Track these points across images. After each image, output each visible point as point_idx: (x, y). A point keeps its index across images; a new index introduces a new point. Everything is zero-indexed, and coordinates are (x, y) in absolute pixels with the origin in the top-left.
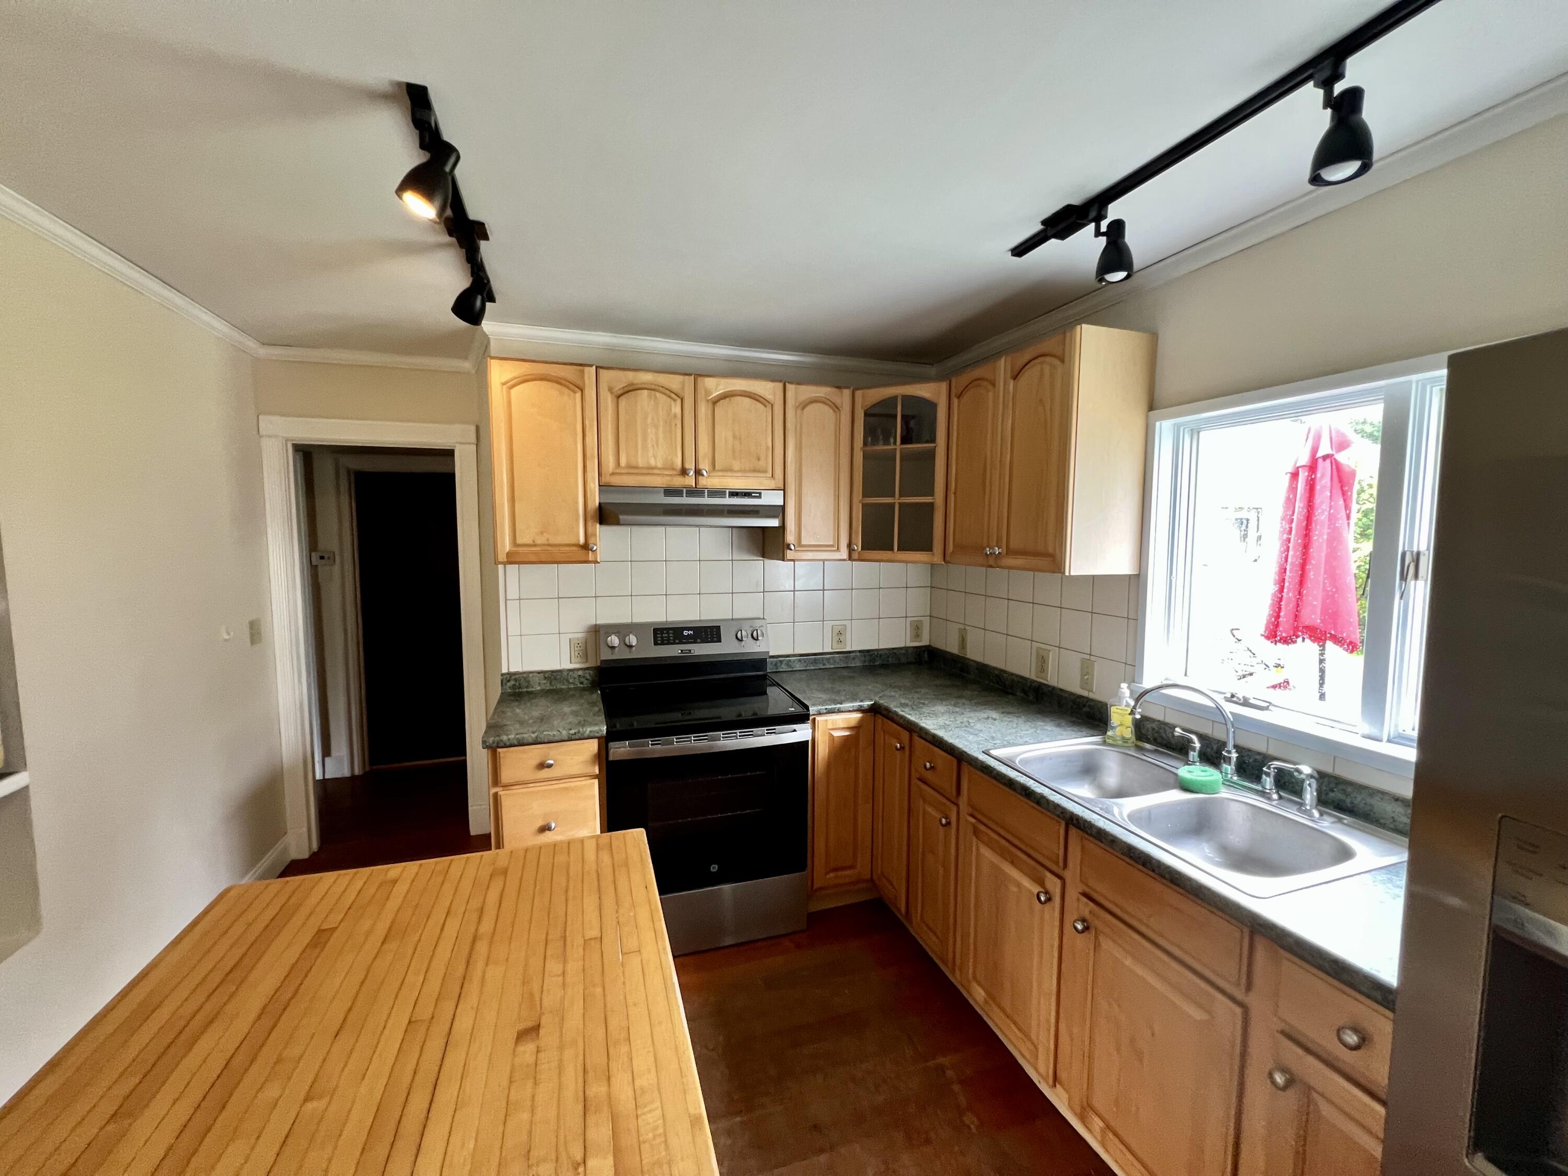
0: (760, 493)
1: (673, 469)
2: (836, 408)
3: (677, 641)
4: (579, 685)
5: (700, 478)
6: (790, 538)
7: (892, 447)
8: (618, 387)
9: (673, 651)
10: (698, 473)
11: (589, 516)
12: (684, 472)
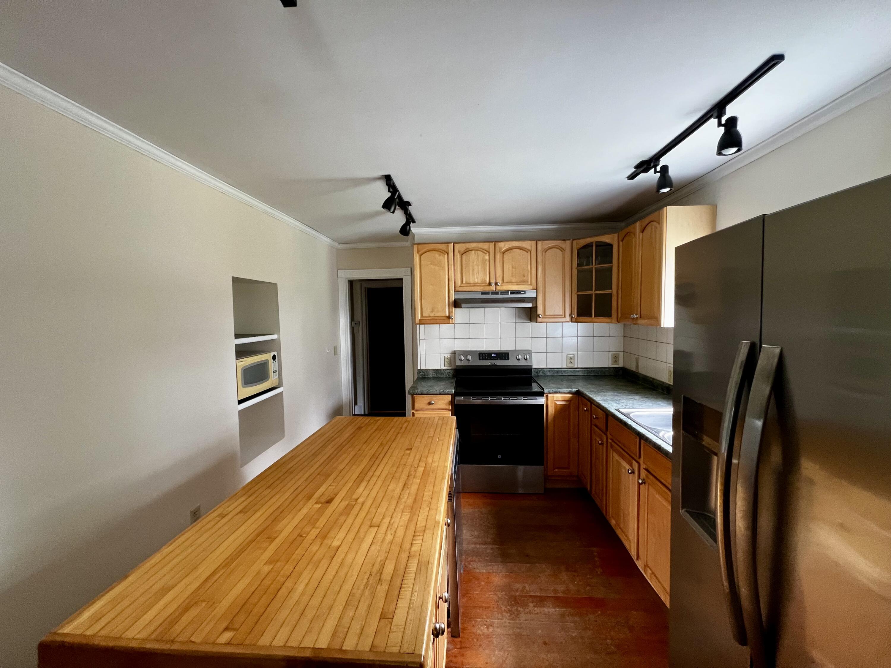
0: (525, 292)
1: (486, 283)
2: (562, 250)
3: (489, 359)
4: (448, 376)
5: (497, 286)
6: (540, 311)
7: (590, 267)
8: (462, 250)
9: (488, 363)
10: (496, 284)
11: (450, 304)
12: (490, 284)
